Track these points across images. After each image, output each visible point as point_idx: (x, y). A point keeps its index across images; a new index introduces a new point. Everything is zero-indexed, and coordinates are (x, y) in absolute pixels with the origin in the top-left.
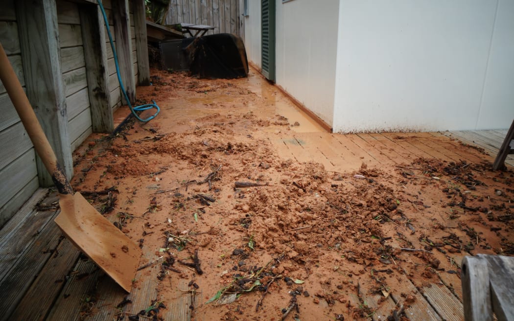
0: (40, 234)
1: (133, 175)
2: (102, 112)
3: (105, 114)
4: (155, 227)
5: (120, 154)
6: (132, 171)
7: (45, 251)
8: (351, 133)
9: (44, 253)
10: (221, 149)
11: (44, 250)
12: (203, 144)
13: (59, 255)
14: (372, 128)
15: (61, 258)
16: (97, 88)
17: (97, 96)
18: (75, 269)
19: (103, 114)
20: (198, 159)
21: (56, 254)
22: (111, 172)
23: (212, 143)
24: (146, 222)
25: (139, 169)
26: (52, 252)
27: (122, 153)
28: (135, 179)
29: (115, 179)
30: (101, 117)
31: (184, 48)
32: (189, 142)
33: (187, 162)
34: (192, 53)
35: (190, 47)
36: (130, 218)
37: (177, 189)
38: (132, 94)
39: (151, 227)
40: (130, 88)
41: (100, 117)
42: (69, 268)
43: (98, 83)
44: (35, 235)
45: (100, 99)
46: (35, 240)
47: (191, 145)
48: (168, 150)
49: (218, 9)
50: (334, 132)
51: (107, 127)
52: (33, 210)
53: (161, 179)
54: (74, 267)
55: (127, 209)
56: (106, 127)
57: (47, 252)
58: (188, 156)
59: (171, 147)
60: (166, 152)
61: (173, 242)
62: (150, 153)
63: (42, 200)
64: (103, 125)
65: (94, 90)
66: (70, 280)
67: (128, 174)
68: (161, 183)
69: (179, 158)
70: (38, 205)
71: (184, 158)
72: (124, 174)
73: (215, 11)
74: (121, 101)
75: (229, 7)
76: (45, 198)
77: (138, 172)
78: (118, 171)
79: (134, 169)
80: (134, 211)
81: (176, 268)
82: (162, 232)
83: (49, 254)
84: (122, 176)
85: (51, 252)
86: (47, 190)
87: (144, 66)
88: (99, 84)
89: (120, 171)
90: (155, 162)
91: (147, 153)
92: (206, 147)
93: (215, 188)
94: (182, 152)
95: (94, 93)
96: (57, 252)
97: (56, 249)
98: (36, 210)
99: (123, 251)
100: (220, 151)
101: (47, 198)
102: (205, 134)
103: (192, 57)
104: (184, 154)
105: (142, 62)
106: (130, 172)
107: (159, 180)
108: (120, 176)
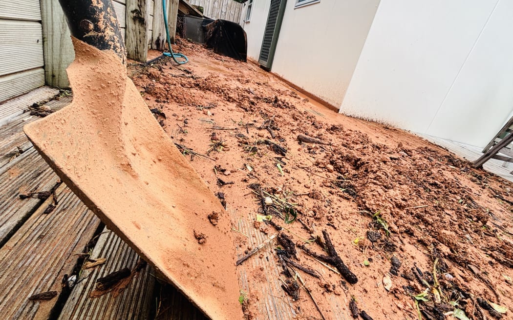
0: (25, 154)
1: (178, 102)
2: (138, 38)
3: (140, 42)
4: (232, 174)
5: (158, 80)
6: (177, 98)
7: (26, 194)
8: (351, 116)
9: (23, 198)
10: (268, 101)
11: (24, 191)
12: (249, 92)
13: (59, 208)
14: (365, 116)
15: (62, 215)
16: (136, 10)
17: (134, 19)
18: (95, 253)
19: (138, 41)
20: (246, 104)
21: (51, 206)
22: (151, 94)
23: (259, 93)
24: (214, 164)
25: (186, 98)
26: (43, 198)
27: (161, 80)
28: (182, 108)
29: (157, 101)
30: (136, 43)
31: (203, 26)
32: (235, 87)
33: (235, 105)
34: (210, 32)
35: (210, 26)
36: (190, 155)
37: (236, 129)
38: (163, 41)
39: (226, 173)
40: (162, 35)
41: (134, 43)
42: (80, 250)
43: (138, 6)
44: (12, 155)
45: (137, 24)
46: (9, 165)
47: (237, 89)
48: (213, 88)
49: (225, 13)
50: (339, 112)
51: (141, 56)
52: (24, 112)
53: (213, 114)
54: (92, 245)
55: (181, 140)
56: (139, 55)
57: (30, 196)
58: (235, 99)
59: (216, 86)
60: (210, 90)
61: (273, 206)
62: (191, 87)
63: (46, 102)
64: (137, 52)
65: (133, 12)
66: (79, 289)
67: (173, 100)
68: (213, 118)
69: (225, 99)
70: (35, 106)
71: (229, 99)
72: (167, 99)
73: (223, 14)
74: (151, 44)
75: (233, 14)
76: (51, 100)
77: (184, 100)
78: (160, 93)
79: (180, 96)
80: (192, 144)
81: (301, 261)
82: (246, 184)
83: (34, 201)
84: (166, 101)
85: (39, 197)
86: (57, 92)
87: (172, 26)
88: (140, 6)
89: (164, 95)
90: (202, 96)
91: (188, 86)
92: (253, 96)
93: (279, 137)
94: (228, 94)
95: (131, 14)
96: (55, 200)
97: (53, 191)
98: (29, 113)
99: (211, 223)
100: (266, 102)
101: (53, 101)
102: (250, 83)
103: (210, 34)
104: (231, 96)
105: (171, 23)
106: (175, 98)
107: (211, 114)
108: (162, 100)
